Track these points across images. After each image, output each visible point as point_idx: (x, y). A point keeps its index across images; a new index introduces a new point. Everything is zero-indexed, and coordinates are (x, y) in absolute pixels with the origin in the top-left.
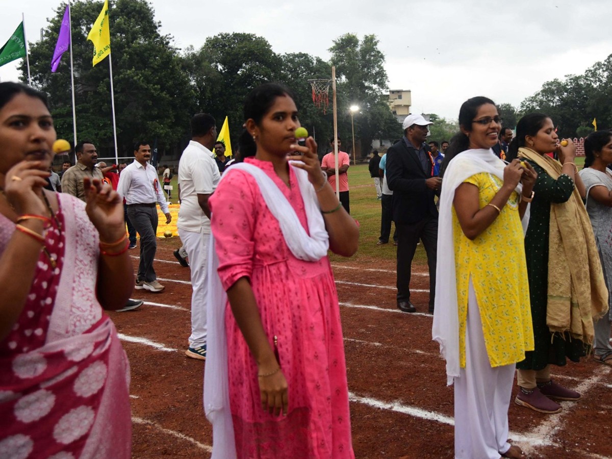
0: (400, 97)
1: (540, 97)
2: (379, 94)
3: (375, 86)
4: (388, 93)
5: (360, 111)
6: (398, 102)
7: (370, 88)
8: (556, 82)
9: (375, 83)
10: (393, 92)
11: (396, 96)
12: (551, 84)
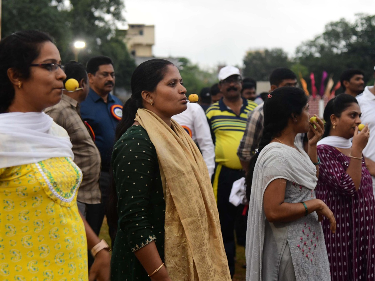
0: (141, 33)
1: (321, 41)
2: (113, 28)
3: (108, 17)
4: (126, 28)
5: (87, 48)
6: (138, 39)
7: (101, 19)
8: (343, 23)
9: (108, 12)
10: (132, 26)
11: (136, 31)
12: (336, 24)
